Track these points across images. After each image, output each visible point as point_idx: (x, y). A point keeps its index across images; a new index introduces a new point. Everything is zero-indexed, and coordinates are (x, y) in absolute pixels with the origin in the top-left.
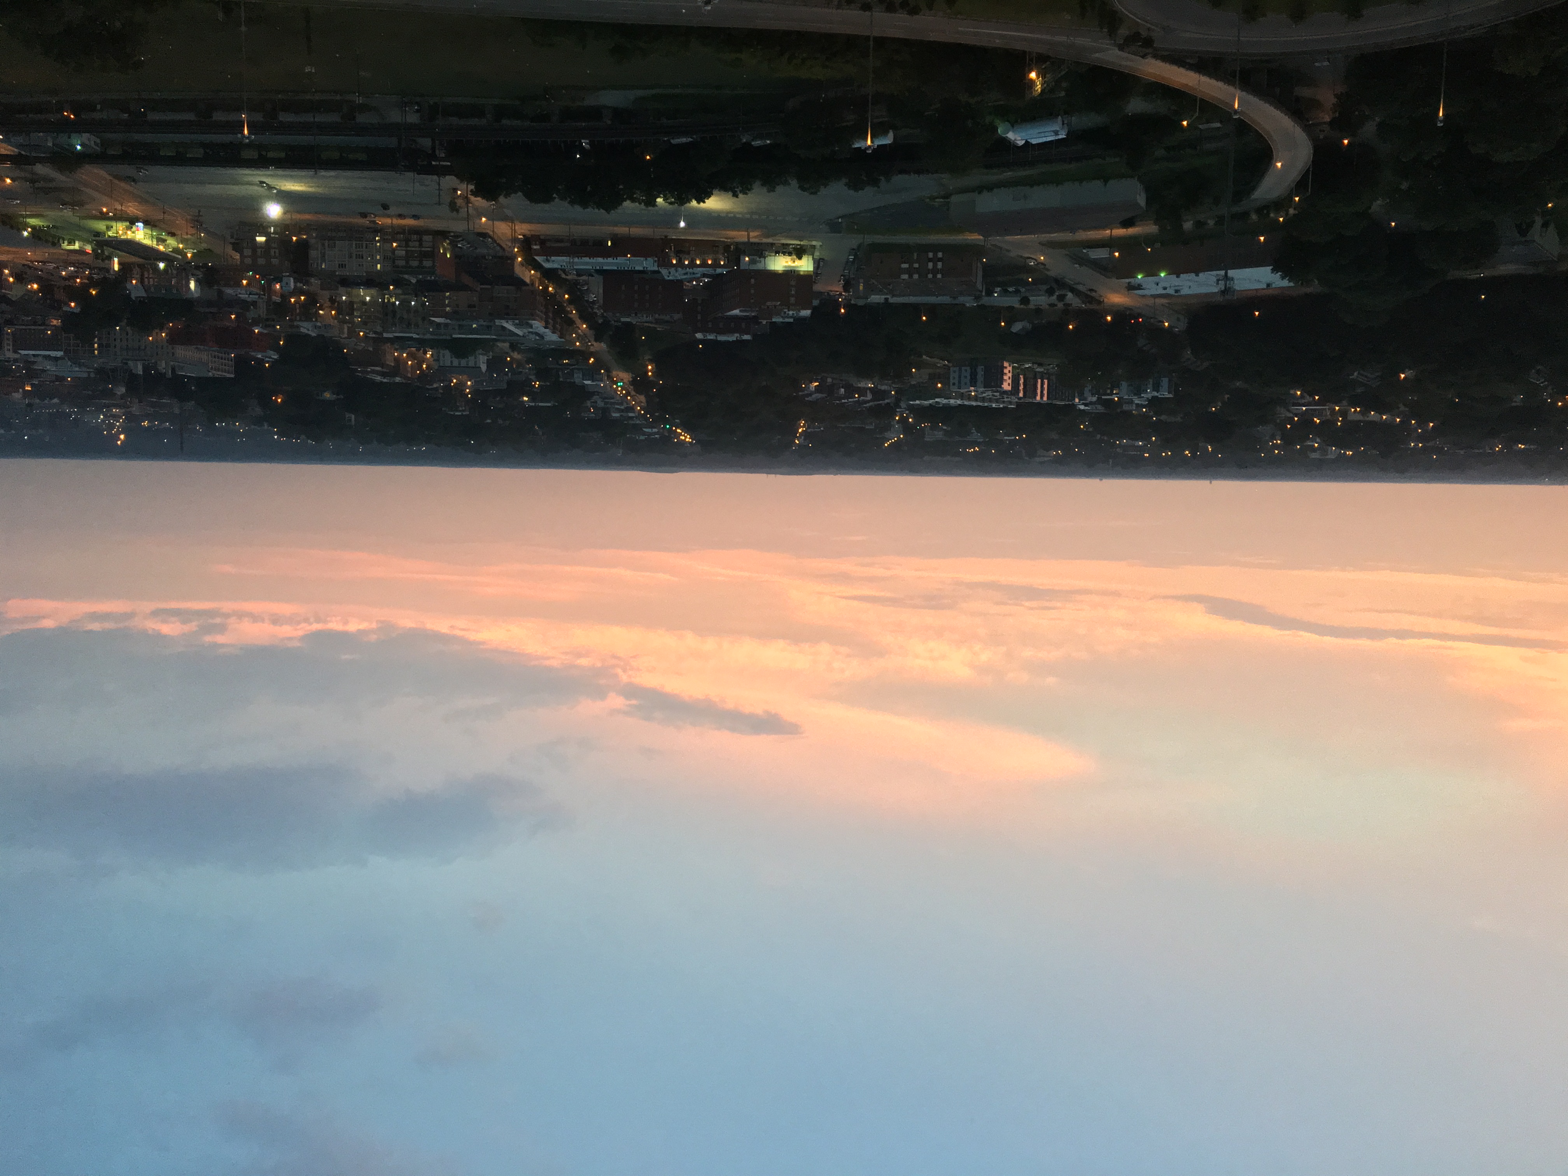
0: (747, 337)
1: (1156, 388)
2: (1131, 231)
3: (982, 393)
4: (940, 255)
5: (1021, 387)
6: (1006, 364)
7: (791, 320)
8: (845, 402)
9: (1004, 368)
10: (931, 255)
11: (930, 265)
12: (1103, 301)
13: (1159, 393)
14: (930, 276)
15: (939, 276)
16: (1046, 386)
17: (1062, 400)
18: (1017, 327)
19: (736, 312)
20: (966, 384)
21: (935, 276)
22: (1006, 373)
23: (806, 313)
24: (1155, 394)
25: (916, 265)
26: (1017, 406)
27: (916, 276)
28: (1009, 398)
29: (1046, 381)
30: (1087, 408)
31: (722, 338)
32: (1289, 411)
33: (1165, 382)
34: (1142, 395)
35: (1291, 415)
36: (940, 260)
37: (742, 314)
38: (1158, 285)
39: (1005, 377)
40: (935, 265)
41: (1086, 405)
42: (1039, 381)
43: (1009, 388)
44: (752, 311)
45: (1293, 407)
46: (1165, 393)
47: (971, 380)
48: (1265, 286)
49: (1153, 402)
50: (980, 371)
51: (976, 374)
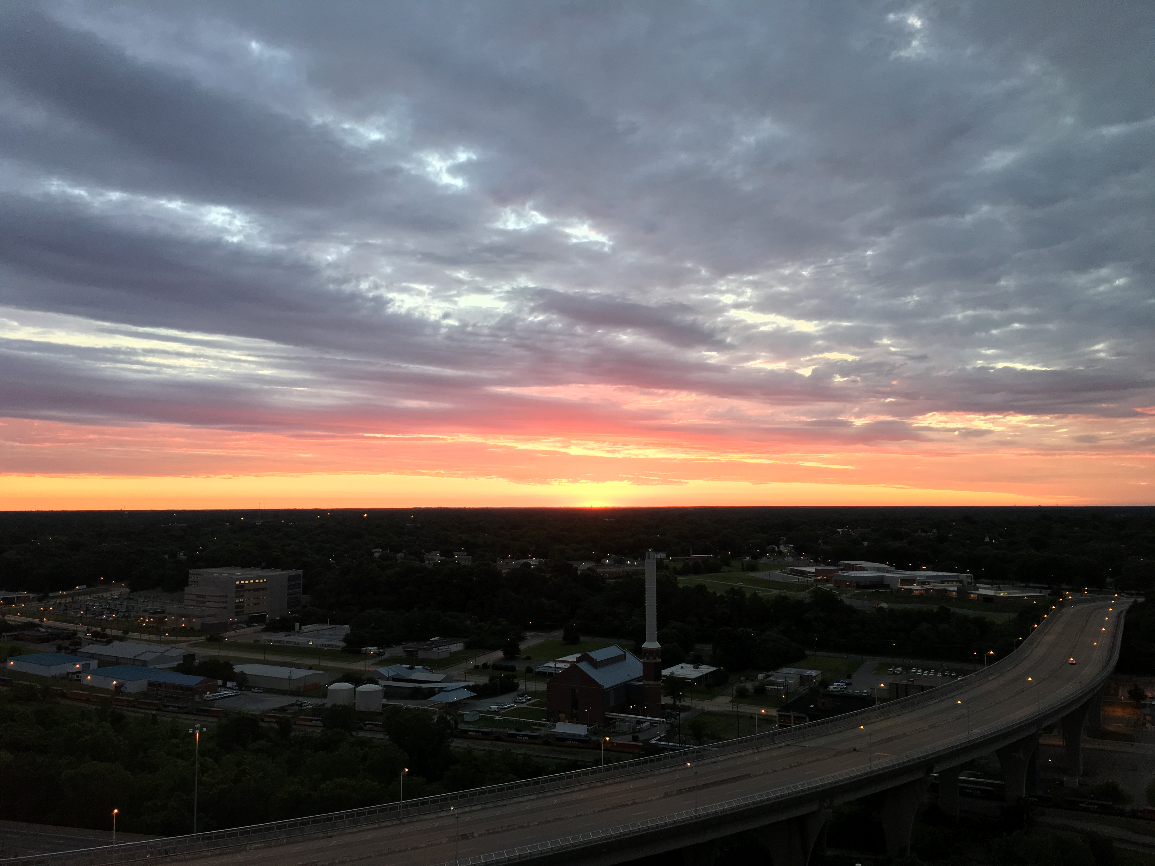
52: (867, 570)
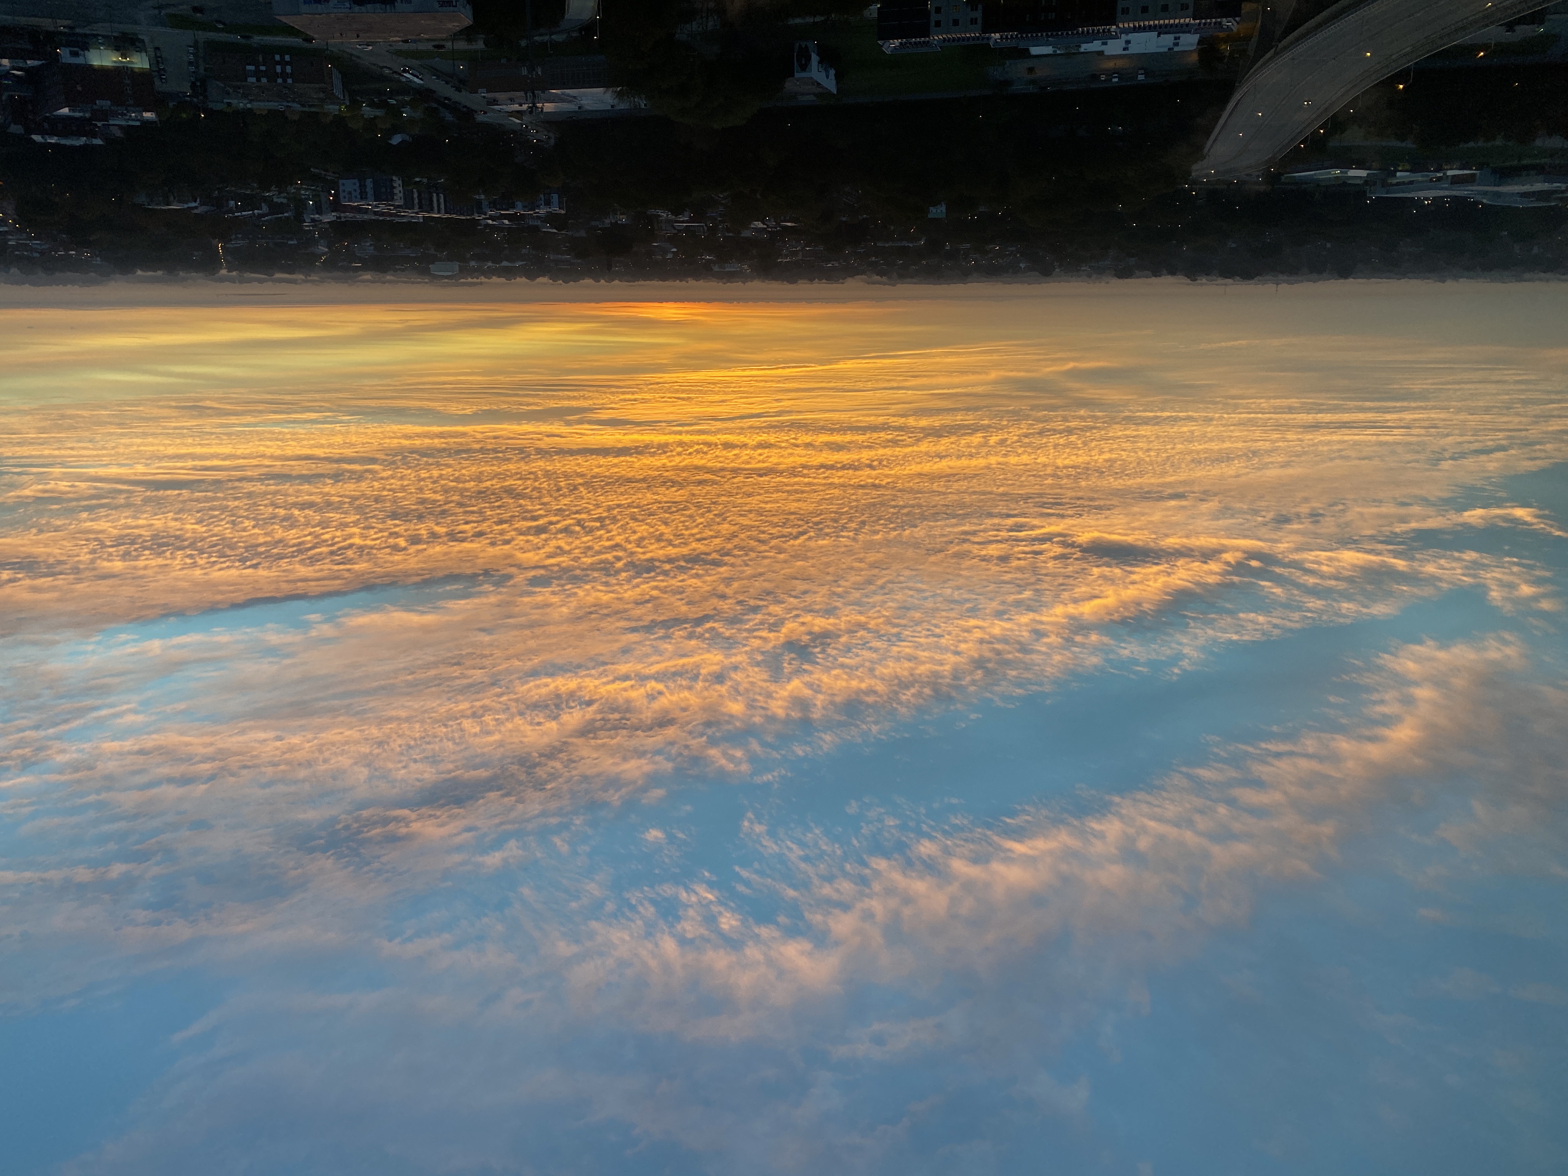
0: (98, 142)
1: (548, 203)
3: (376, 206)
4: (287, 58)
5: (416, 201)
6: (394, 178)
7: (138, 123)
8: (238, 216)
9: (392, 180)
10: (277, 58)
11: (279, 69)
13: (552, 208)
14: (280, 81)
15: (290, 81)
16: (442, 200)
17: (464, 215)
18: (396, 140)
19: (65, 111)
20: (356, 197)
21: (285, 81)
22: (394, 188)
23: (148, 115)
24: (549, 209)
25: (263, 68)
27: (264, 80)
29: (442, 196)
31: (64, 142)
33: (555, 197)
36: (287, 63)
37: (72, 114)
39: (395, 191)
40: (283, 70)
42: (435, 195)
43: (401, 203)
44: (84, 112)
46: (555, 209)
47: (361, 193)
48: (609, 108)
49: (551, 218)
50: (369, 183)
51: (365, 186)
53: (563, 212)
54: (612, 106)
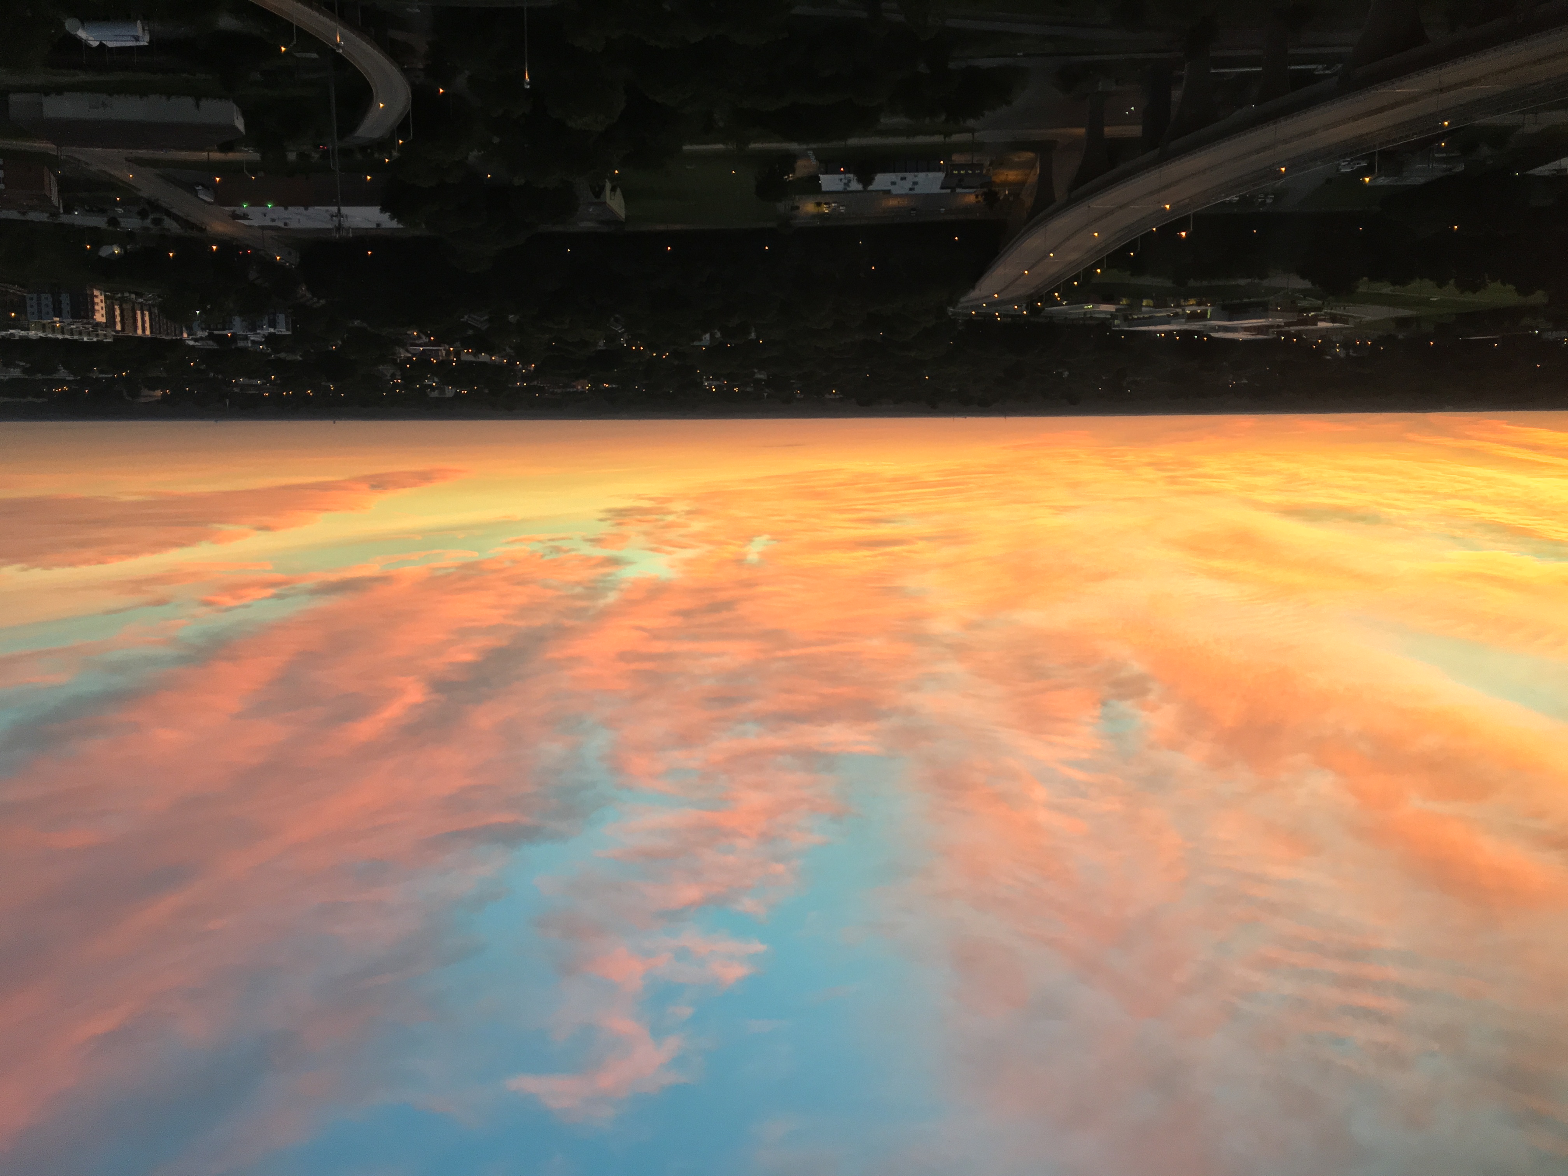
1: (272, 324)
2: (231, 156)
3: (70, 324)
5: (118, 319)
6: (96, 293)
9: (93, 296)
12: (205, 229)
13: (276, 329)
16: (147, 318)
17: (168, 334)
18: (106, 251)
20: (47, 313)
22: (97, 303)
24: (272, 330)
26: (114, 339)
28: (104, 331)
29: (147, 313)
30: (197, 343)
32: (408, 351)
33: (281, 318)
34: (258, 331)
35: (410, 355)
38: (265, 216)
39: (97, 307)
41: (196, 340)
42: (139, 312)
43: (104, 320)
45: (411, 348)
46: (282, 330)
47: (54, 309)
48: (374, 226)
49: (270, 339)
50: (65, 299)
51: (60, 302)
52: (1242, 328)
53: (290, 333)
54: (378, 225)
